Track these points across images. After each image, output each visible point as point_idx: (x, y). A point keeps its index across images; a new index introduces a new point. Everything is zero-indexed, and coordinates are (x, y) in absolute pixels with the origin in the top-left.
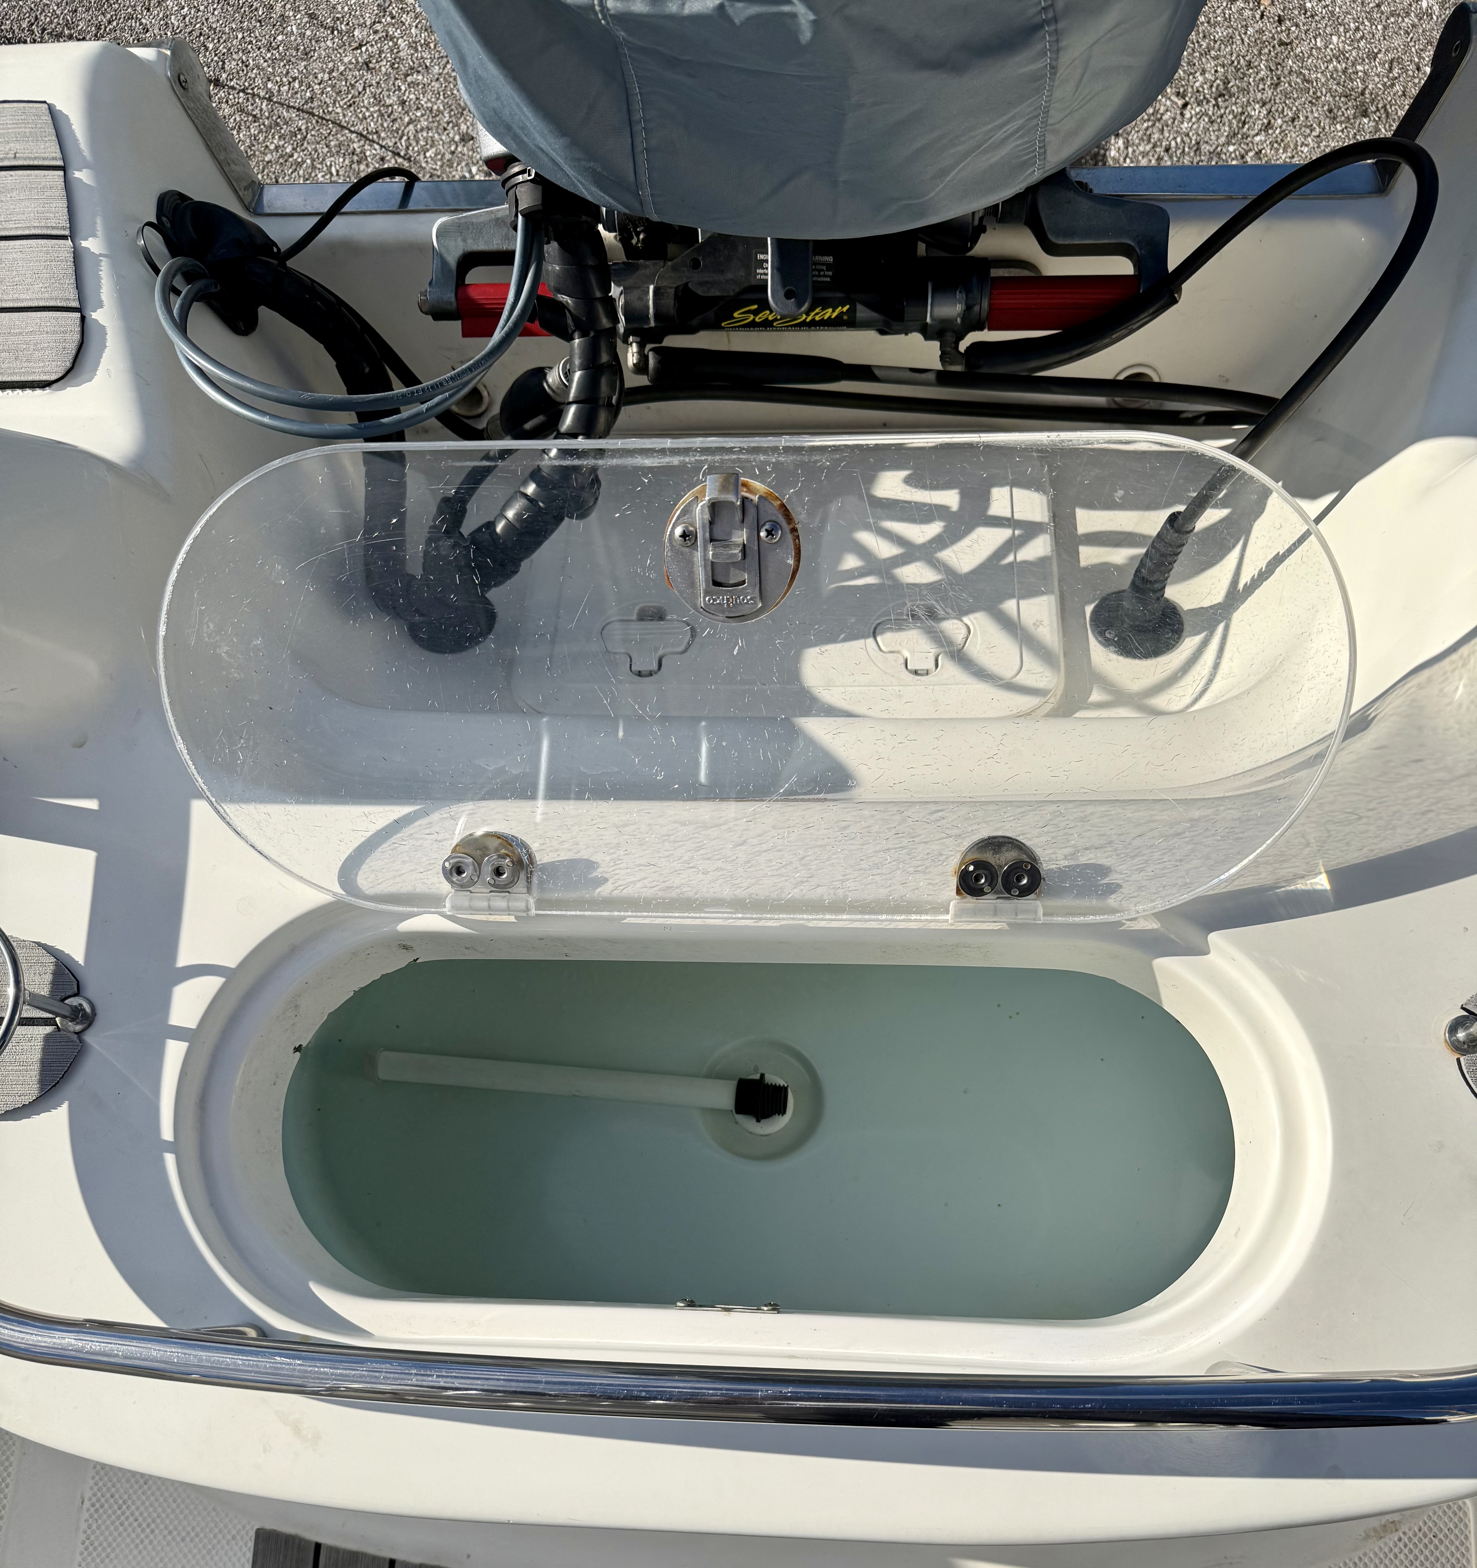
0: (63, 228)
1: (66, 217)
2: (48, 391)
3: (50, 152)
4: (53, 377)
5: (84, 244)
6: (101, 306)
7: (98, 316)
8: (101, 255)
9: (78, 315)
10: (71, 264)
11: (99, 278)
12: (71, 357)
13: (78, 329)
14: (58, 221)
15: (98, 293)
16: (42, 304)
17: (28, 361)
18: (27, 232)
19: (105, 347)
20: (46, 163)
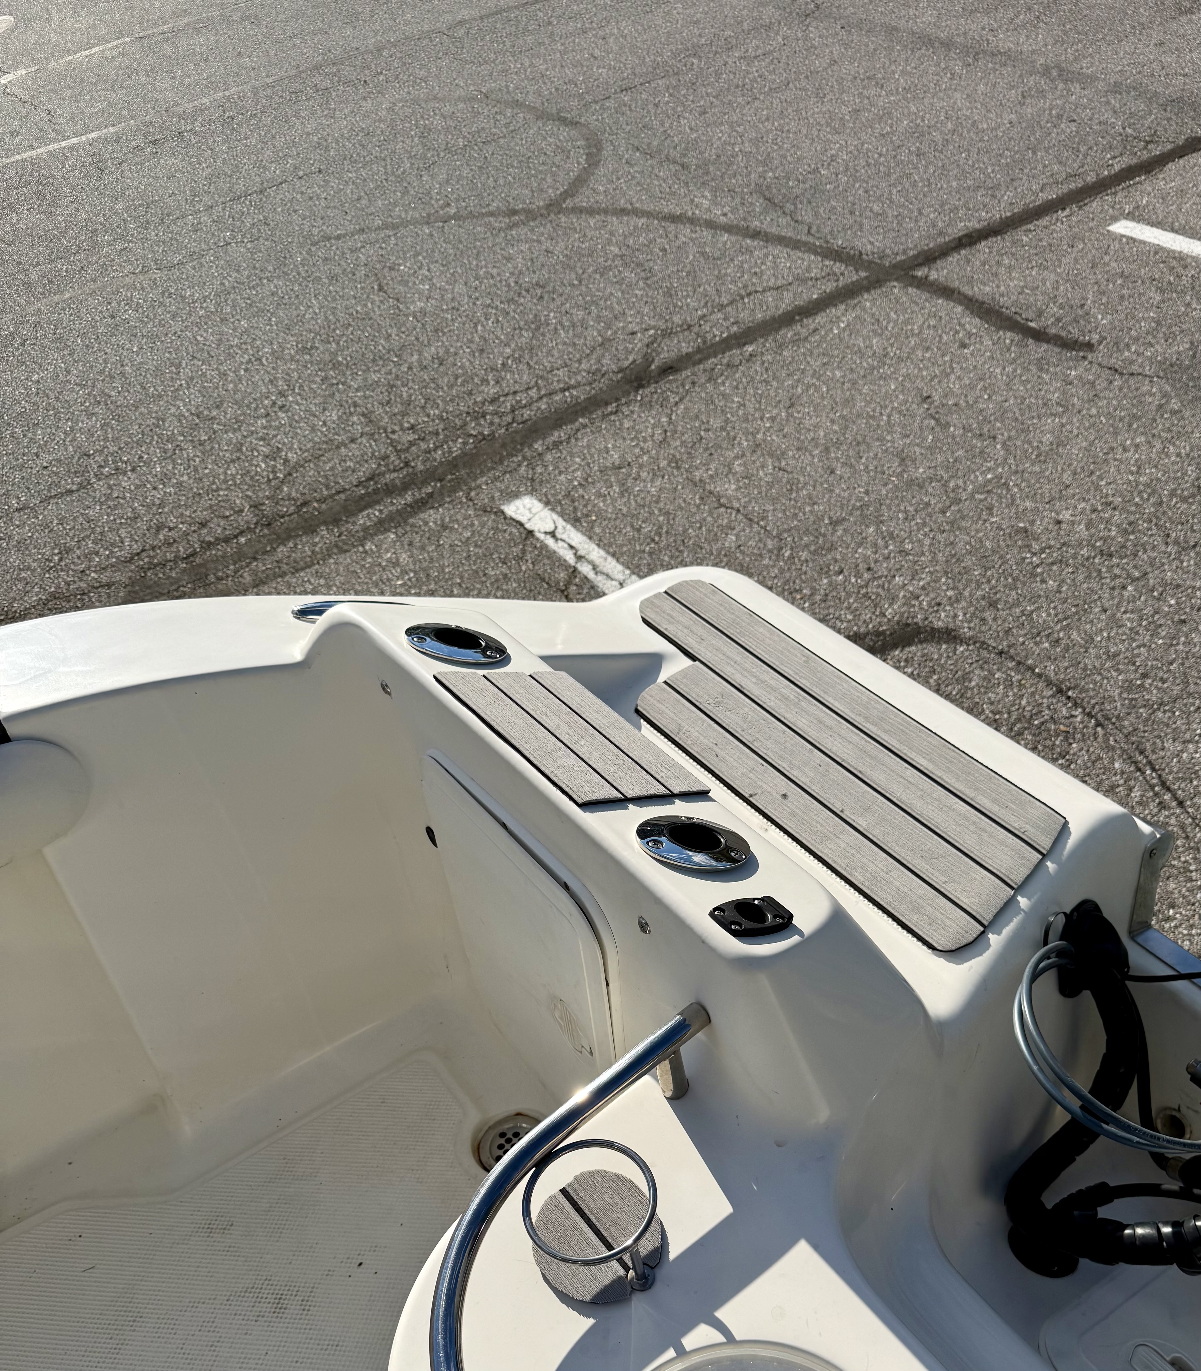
0: (1016, 883)
1: (1022, 879)
2: (930, 951)
3: (1045, 843)
4: (939, 948)
5: (1019, 898)
6: (999, 934)
7: (993, 938)
8: (1023, 910)
9: (982, 929)
10: (1002, 903)
11: (1011, 921)
12: (958, 946)
13: (975, 936)
14: (1017, 877)
15: (1004, 927)
16: (969, 909)
17: (934, 930)
18: (995, 871)
19: (981, 955)
20: (1038, 847)
